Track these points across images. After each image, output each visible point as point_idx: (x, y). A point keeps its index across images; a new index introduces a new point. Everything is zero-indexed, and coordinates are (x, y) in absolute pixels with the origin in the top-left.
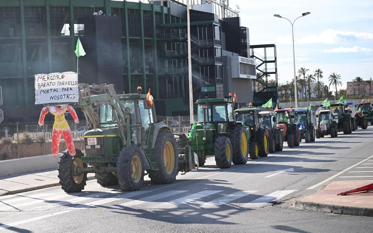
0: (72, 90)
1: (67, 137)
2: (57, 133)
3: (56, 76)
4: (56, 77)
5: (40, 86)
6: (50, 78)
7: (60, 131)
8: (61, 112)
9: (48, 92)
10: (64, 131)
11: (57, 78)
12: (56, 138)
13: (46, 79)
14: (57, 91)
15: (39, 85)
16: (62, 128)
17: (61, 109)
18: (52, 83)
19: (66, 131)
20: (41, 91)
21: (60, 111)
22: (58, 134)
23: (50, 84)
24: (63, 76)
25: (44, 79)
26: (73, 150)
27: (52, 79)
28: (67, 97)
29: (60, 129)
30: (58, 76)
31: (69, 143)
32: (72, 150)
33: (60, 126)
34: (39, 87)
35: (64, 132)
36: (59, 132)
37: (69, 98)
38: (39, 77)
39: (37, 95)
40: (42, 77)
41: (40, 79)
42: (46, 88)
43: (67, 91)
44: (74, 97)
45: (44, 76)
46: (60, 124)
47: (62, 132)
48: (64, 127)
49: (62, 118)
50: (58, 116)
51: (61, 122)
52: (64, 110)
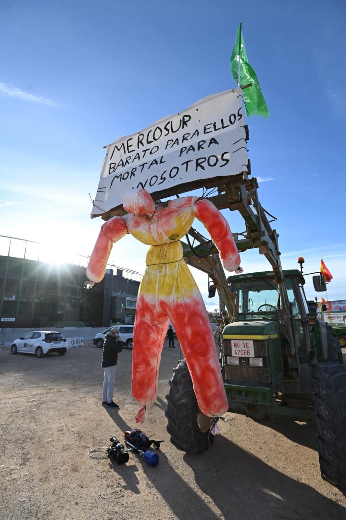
0: (216, 142)
1: (189, 331)
2: (152, 314)
3: (162, 128)
4: (164, 130)
5: (115, 167)
6: (144, 141)
7: (163, 304)
8: (168, 222)
9: (133, 173)
10: (178, 306)
11: (165, 132)
12: (148, 334)
13: (134, 147)
14: (161, 162)
15: (112, 166)
16: (169, 293)
17: (169, 214)
18: (148, 152)
19: (186, 306)
20: (116, 176)
21: (163, 220)
22: (153, 319)
23: (141, 154)
24: (186, 119)
25: (128, 147)
27: (151, 139)
28: (198, 165)
29: (163, 298)
30: (169, 127)
31: (202, 358)
32: (214, 390)
33: (162, 286)
34: (112, 170)
35: (181, 310)
36: (158, 310)
37: (203, 168)
38: (116, 147)
39: (101, 190)
40: (123, 144)
41: (119, 150)
42: (128, 167)
43: (199, 150)
44: (227, 161)
45: (128, 139)
46: (165, 275)
47: (168, 306)
48: (177, 288)
49: (171, 257)
50: (159, 248)
51: (167, 269)
52: (179, 215)
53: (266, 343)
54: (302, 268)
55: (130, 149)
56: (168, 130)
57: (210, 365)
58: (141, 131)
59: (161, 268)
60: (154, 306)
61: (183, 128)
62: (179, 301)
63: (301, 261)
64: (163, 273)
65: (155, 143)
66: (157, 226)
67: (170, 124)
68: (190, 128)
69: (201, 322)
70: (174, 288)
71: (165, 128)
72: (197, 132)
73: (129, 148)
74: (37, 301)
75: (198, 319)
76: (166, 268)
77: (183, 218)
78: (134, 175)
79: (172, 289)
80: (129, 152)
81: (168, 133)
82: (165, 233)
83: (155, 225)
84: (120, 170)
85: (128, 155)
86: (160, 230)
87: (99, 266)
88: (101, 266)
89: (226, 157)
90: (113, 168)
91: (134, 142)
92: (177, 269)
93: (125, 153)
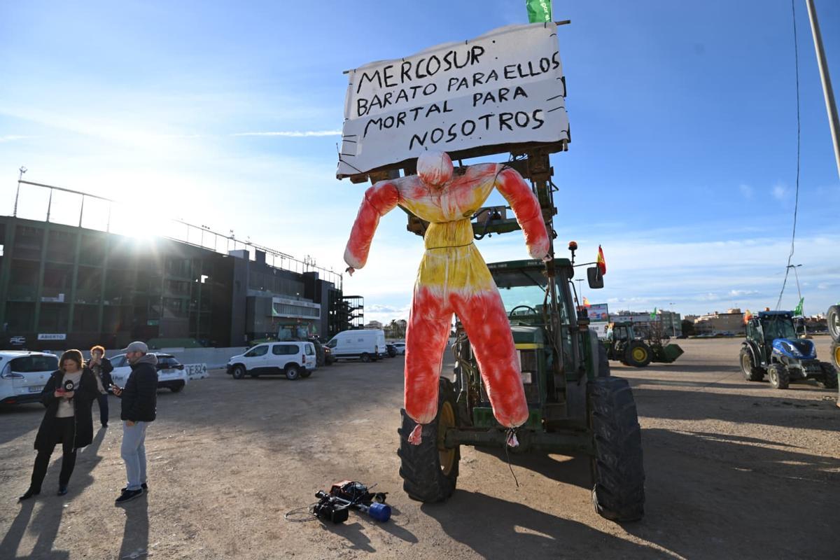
0: (524, 94)
1: (487, 329)
2: (438, 310)
3: (441, 59)
4: (443, 62)
5: (368, 106)
6: (412, 73)
7: (454, 298)
8: (464, 194)
9: (400, 120)
10: (474, 300)
11: (444, 65)
12: (431, 335)
13: (396, 78)
14: (445, 110)
15: (362, 103)
16: (463, 284)
17: (466, 183)
18: (419, 91)
19: (484, 300)
20: (372, 121)
21: (458, 191)
22: (437, 316)
23: (410, 93)
24: (477, 51)
25: (386, 78)
26: (517, 402)
27: (422, 71)
28: (502, 122)
29: (454, 290)
30: (450, 58)
31: (502, 361)
32: (516, 396)
33: (453, 276)
34: (362, 109)
35: (478, 304)
36: (446, 304)
37: (509, 127)
38: (365, 74)
39: (347, 139)
40: (377, 73)
41: (370, 80)
42: (393, 109)
43: (501, 101)
44: (542, 122)
45: (387, 66)
46: (456, 262)
47: (461, 300)
48: (472, 277)
49: (463, 238)
50: (445, 226)
51: (458, 253)
52: (479, 186)
53: (536, 353)
54: (573, 256)
55: (390, 81)
56: (449, 63)
57: (512, 368)
58: (408, 58)
59: (450, 252)
60: (441, 300)
61: (472, 63)
62: (476, 294)
63: (573, 247)
64: (454, 259)
65: (428, 79)
66: (450, 199)
67: (453, 54)
68: (483, 65)
69: (501, 319)
70: (468, 278)
71: (445, 59)
72: (494, 74)
73: (388, 80)
74: (107, 303)
75: (498, 315)
76: (456, 253)
77: (483, 191)
78: (403, 123)
79: (465, 279)
80: (387, 86)
81: (450, 67)
82: (460, 207)
83: (447, 197)
84: (376, 112)
85: (385, 90)
86: (453, 203)
87: (364, 248)
88: (366, 248)
89: (539, 116)
90: (364, 106)
91: (396, 72)
92: (469, 254)
93: (381, 86)
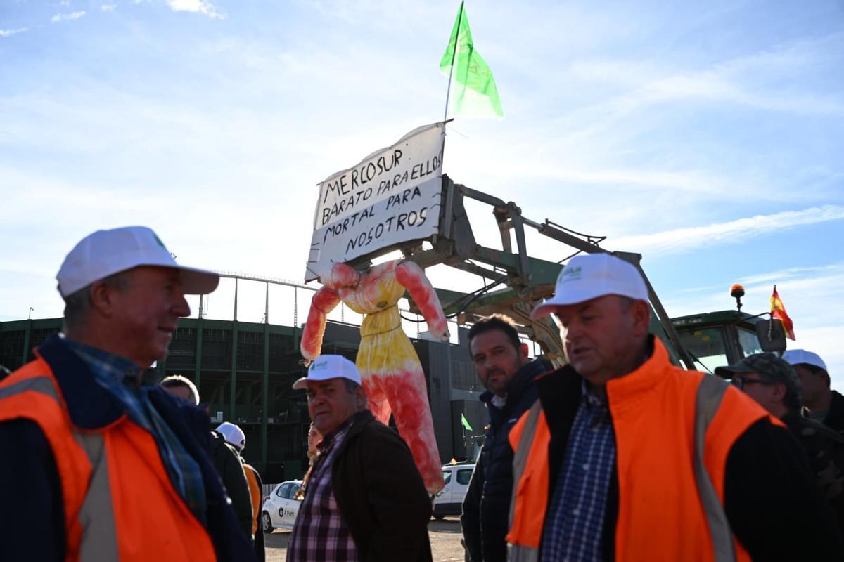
0: (419, 194)
3: (375, 164)
4: (377, 168)
5: (329, 214)
6: (359, 180)
7: (375, 378)
8: (371, 291)
9: (345, 227)
10: (388, 379)
11: (378, 170)
13: (349, 187)
14: (371, 215)
15: (326, 212)
16: (380, 366)
17: (375, 279)
18: (361, 197)
20: (329, 229)
21: (369, 288)
23: (356, 199)
24: (398, 154)
25: (342, 186)
27: (365, 178)
28: (400, 223)
29: (374, 371)
30: (381, 164)
31: (411, 431)
33: (373, 359)
34: (326, 218)
35: (390, 382)
36: (372, 385)
37: (403, 227)
38: (330, 185)
39: (314, 247)
40: (337, 183)
41: (333, 190)
42: (343, 216)
43: (403, 202)
44: (424, 219)
45: (342, 176)
46: (376, 347)
47: (380, 380)
48: (388, 359)
49: (383, 325)
50: (373, 316)
51: (379, 341)
52: (382, 281)
54: (740, 305)
55: (345, 189)
56: (381, 167)
57: (419, 438)
58: (355, 167)
59: (373, 339)
61: (395, 165)
62: (389, 374)
63: (738, 293)
64: (374, 345)
65: (369, 184)
66: (363, 295)
67: (382, 160)
68: (400, 169)
69: (411, 395)
70: (385, 360)
71: (379, 165)
72: (406, 177)
73: (344, 188)
75: (409, 391)
76: (378, 339)
77: (387, 285)
78: (346, 229)
79: (382, 361)
80: (343, 194)
81: (382, 171)
82: (371, 301)
83: (361, 294)
84: (335, 220)
85: (343, 197)
86: (366, 299)
87: (312, 342)
88: (315, 342)
89: (424, 214)
90: (327, 215)
91: (348, 180)
92: (389, 339)
93: (339, 195)
